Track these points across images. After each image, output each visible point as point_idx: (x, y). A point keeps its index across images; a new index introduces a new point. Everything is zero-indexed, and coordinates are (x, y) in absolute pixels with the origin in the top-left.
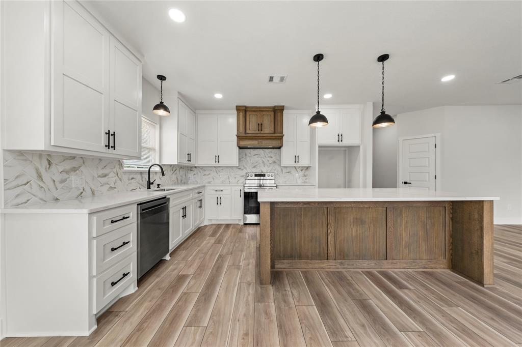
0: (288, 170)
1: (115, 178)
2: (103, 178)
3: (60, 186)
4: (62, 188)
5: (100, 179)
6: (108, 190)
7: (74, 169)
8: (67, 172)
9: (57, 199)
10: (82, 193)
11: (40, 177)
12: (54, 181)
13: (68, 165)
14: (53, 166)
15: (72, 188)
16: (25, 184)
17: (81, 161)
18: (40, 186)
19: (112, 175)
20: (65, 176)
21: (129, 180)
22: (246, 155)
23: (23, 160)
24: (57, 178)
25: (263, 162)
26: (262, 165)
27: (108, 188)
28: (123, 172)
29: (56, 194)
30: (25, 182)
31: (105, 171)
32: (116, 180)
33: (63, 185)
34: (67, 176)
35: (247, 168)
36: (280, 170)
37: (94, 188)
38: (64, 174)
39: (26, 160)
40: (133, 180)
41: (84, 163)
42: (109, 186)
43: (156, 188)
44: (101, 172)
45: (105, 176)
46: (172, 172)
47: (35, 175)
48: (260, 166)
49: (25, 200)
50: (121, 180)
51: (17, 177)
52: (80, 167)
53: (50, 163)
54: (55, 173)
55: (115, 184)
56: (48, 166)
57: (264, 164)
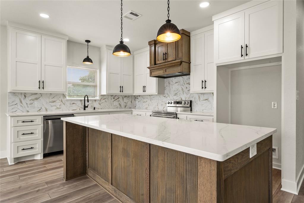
0: (206, 97)
1: (60, 103)
2: (53, 103)
3: (29, 106)
4: (30, 107)
5: (50, 103)
6: (56, 109)
7: (37, 99)
8: (33, 100)
9: (28, 111)
10: (40, 109)
11: (21, 102)
12: (27, 104)
13: (33, 97)
14: (27, 98)
15: (35, 107)
16: (15, 105)
17: (40, 95)
18: (21, 105)
19: (58, 101)
20: (32, 102)
21: (70, 104)
22: (169, 84)
23: (14, 96)
24: (29, 102)
25: (182, 89)
26: (181, 92)
27: (55, 108)
28: (66, 100)
29: (28, 109)
30: (15, 104)
31: (54, 100)
32: (61, 104)
33: (31, 105)
34: (33, 102)
35: (170, 96)
36: (197, 97)
37: (47, 107)
38: (32, 101)
39: (16, 96)
40: (74, 104)
41: (41, 96)
42: (56, 107)
43: (92, 110)
44: (51, 100)
45: (54, 102)
46: (114, 100)
47: (19, 101)
48: (180, 94)
49: (15, 110)
50: (64, 104)
51: (13, 102)
52: (40, 98)
53: (25, 96)
54: (28, 100)
55: (60, 106)
56: (24, 98)
57: (183, 92)
